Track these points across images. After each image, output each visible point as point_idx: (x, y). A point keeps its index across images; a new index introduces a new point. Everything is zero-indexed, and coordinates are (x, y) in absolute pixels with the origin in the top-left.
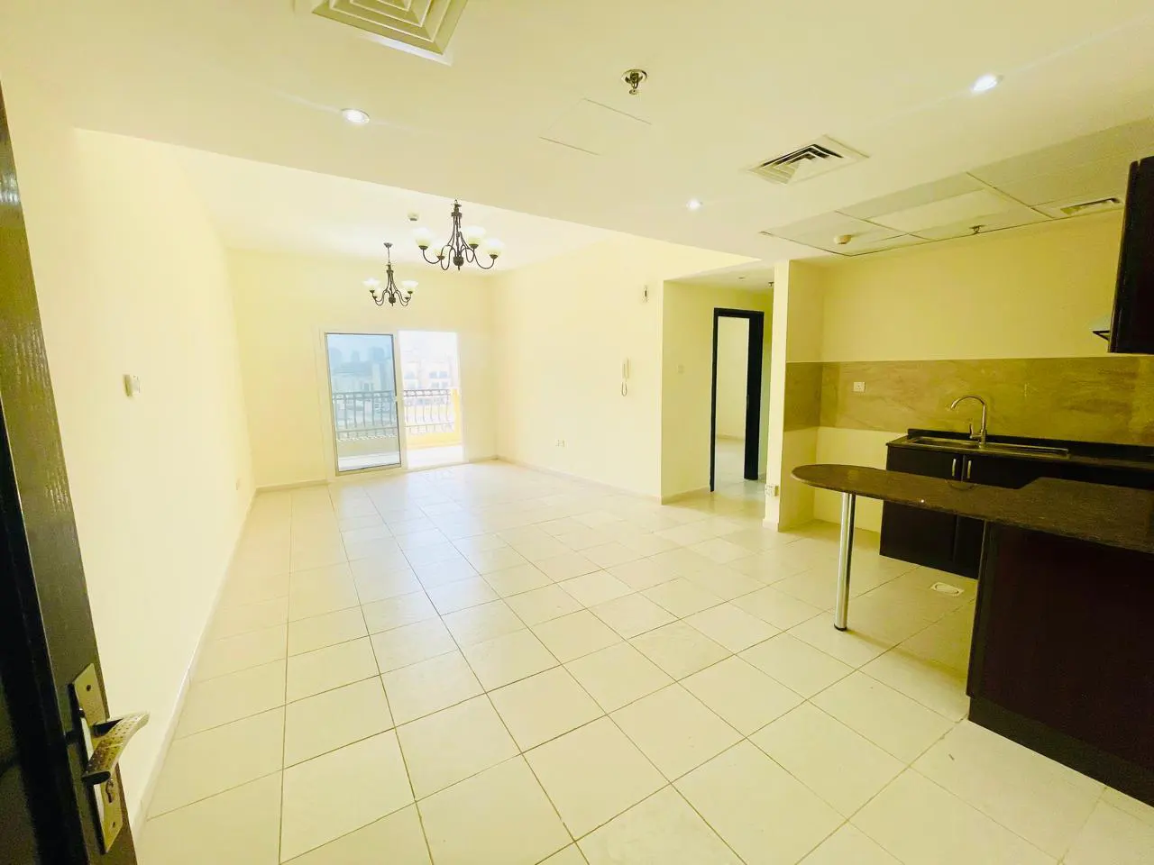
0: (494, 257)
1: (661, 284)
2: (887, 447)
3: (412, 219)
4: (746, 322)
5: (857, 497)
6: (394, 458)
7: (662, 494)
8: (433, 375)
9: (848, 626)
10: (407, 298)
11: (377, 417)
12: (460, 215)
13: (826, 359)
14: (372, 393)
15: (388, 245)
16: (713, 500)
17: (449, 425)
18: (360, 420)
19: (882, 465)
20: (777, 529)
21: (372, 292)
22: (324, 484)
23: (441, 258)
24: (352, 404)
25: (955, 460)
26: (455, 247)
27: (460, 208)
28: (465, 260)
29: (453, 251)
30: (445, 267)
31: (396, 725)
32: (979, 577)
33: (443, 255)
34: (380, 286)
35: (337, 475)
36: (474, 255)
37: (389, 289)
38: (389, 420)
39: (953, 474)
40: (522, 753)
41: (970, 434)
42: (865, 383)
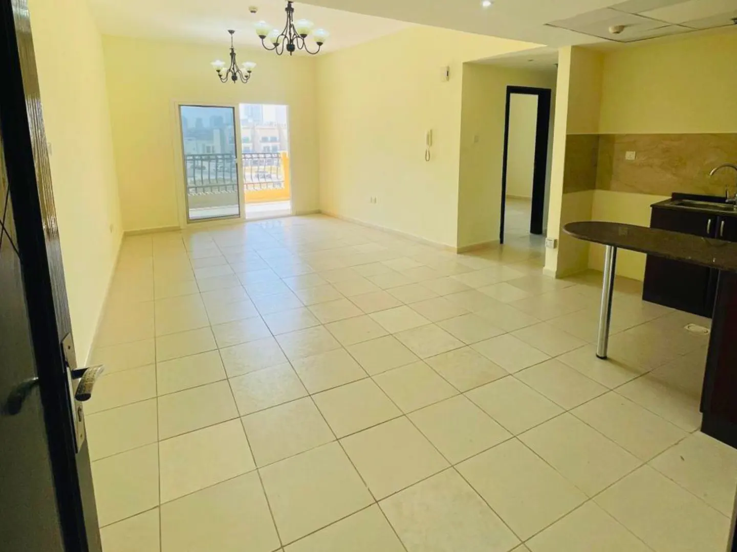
0: (320, 44)
1: (461, 65)
2: (651, 208)
3: (252, 12)
4: (535, 98)
5: (619, 249)
6: (235, 211)
7: (458, 245)
8: (265, 140)
9: (609, 355)
10: (246, 77)
11: (220, 176)
12: (292, 10)
13: (602, 131)
14: (216, 155)
15: (231, 32)
16: (501, 249)
17: (279, 183)
18: (205, 177)
19: (646, 222)
20: (554, 276)
21: (218, 71)
22: (176, 230)
23: (276, 45)
24: (200, 164)
25: (710, 221)
26: (288, 36)
27: (292, 4)
28: (296, 47)
29: (286, 39)
30: (280, 53)
31: (242, 415)
32: (713, 316)
33: (278, 42)
34: (225, 66)
35: (188, 223)
36: (304, 43)
37: (232, 69)
38: (229, 178)
39: (708, 232)
40: (337, 440)
41: (726, 198)
42: (636, 154)
